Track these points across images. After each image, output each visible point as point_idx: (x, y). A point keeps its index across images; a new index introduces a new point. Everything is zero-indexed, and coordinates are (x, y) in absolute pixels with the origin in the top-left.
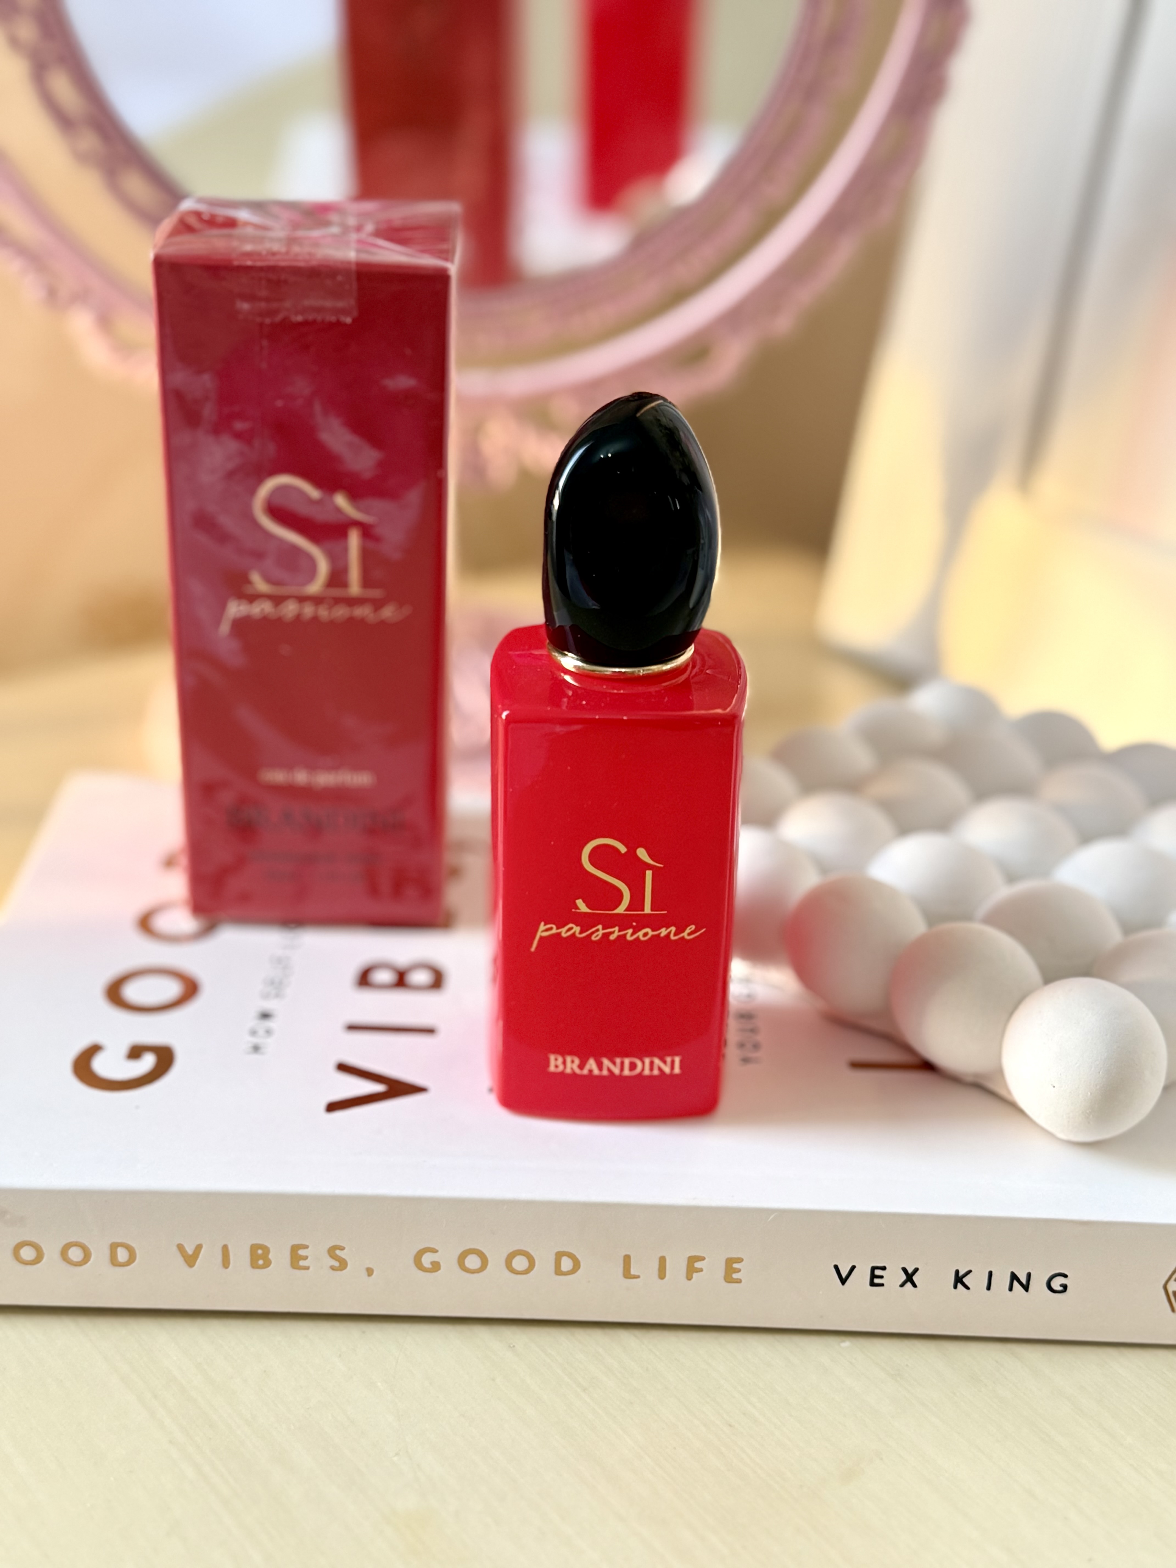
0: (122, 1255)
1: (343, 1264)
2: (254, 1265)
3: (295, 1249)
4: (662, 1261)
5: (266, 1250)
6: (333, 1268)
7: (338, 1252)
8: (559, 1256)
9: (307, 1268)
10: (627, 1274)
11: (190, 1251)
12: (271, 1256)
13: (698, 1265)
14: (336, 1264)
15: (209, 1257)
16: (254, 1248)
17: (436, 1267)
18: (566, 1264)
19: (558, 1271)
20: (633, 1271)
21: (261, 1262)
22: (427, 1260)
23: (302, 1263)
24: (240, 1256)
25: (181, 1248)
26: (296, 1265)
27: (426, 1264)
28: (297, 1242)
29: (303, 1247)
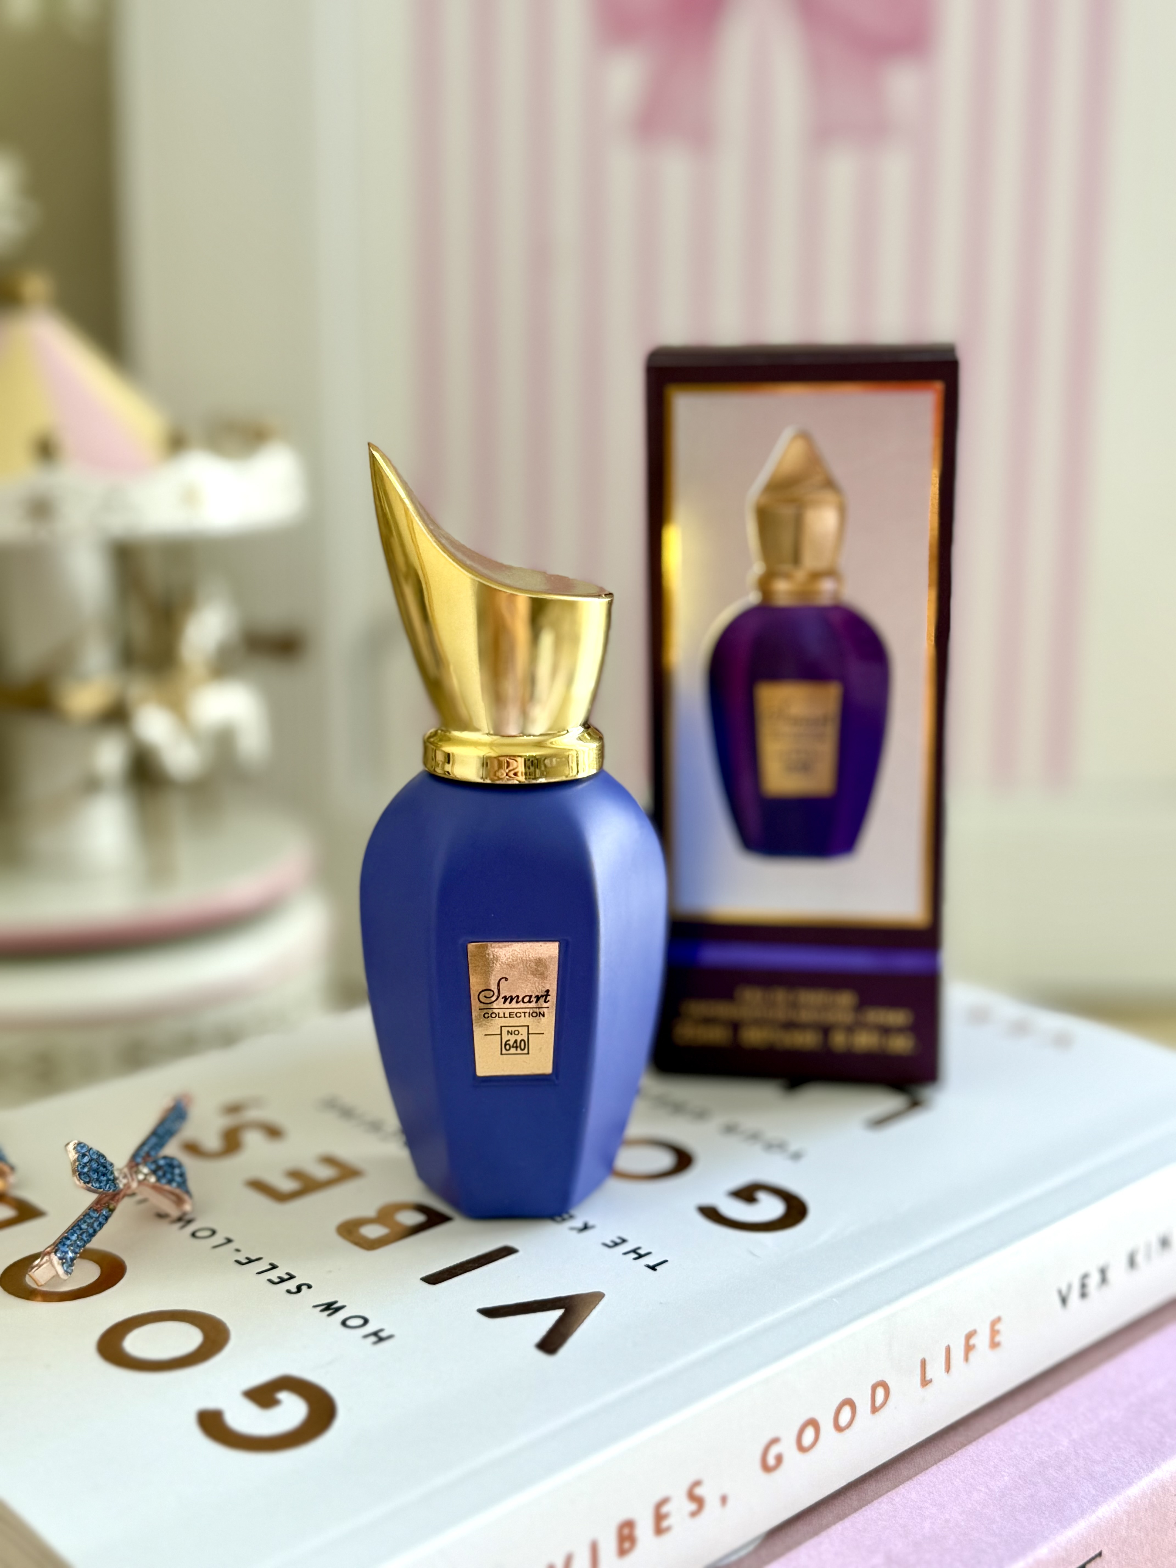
1: (701, 1504)
2: (622, 1552)
3: (658, 1506)
4: (948, 1352)
5: (631, 1525)
6: (693, 1514)
7: (696, 1491)
8: (874, 1389)
9: (669, 1528)
10: (925, 1382)
11: (561, 1566)
12: (636, 1531)
13: (972, 1341)
14: (695, 1507)
16: (621, 1528)
17: (779, 1459)
18: (880, 1395)
19: (875, 1409)
20: (928, 1376)
22: (772, 1456)
23: (665, 1524)
24: (609, 1548)
25: (552, 1566)
26: (659, 1530)
27: (771, 1461)
28: (657, 1498)
29: (664, 1501)
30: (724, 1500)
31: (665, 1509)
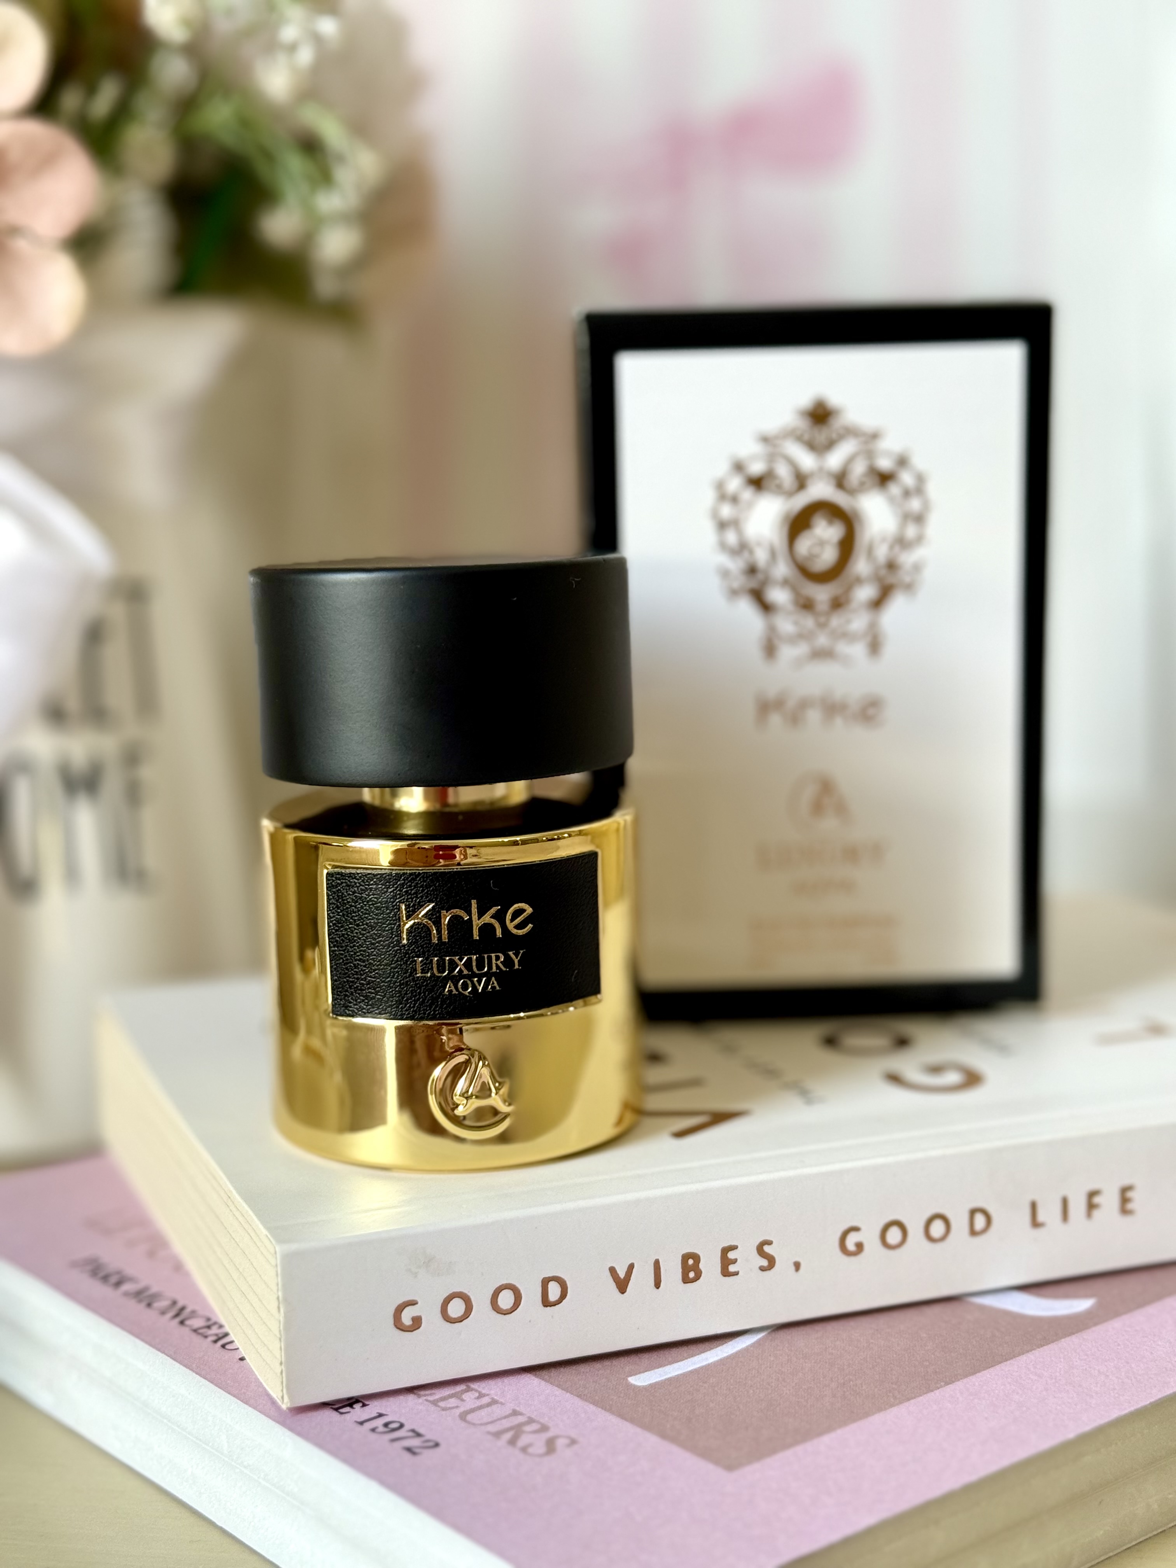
0: (554, 1291)
1: (771, 1262)
2: (686, 1280)
3: (725, 1251)
4: (1065, 1202)
5: (696, 1258)
6: (762, 1269)
7: (767, 1248)
8: (973, 1212)
9: (736, 1274)
10: (1035, 1223)
11: (622, 1274)
12: (701, 1266)
13: (1097, 1200)
14: (765, 1263)
15: (642, 1278)
16: (685, 1257)
17: (860, 1246)
18: (980, 1221)
19: (973, 1233)
20: (1041, 1218)
21: (692, 1275)
22: (851, 1242)
23: (732, 1268)
24: (672, 1271)
25: (612, 1271)
26: (726, 1273)
27: (850, 1245)
28: (726, 1244)
29: (733, 1248)
30: (797, 1266)
31: (731, 1255)
